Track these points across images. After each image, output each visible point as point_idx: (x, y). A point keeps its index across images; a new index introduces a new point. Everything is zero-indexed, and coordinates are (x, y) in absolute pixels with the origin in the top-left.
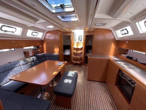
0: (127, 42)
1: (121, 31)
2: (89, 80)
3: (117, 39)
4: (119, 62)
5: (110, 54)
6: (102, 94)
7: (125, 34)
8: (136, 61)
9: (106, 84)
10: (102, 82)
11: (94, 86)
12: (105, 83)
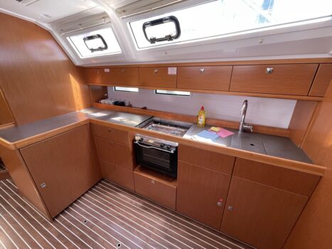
0: (107, 70)
1: (84, 39)
2: (57, 216)
3: (78, 63)
4: (117, 119)
5: (77, 107)
6: (119, 211)
7: (100, 49)
8: (130, 106)
9: (108, 182)
10: (97, 184)
11: (88, 216)
12: (103, 179)
